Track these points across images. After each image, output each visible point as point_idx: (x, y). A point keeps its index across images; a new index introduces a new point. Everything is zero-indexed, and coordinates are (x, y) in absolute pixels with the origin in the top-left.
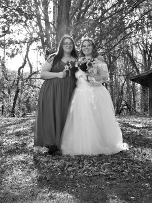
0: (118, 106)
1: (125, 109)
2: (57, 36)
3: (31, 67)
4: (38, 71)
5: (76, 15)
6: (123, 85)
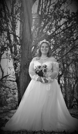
0: (70, 102)
2: (22, 46)
3: (3, 72)
4: (8, 76)
5: (37, 31)
6: (74, 86)
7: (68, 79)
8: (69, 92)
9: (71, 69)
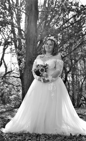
0: (78, 101)
1: (84, 103)
3: (6, 68)
4: (12, 71)
6: (82, 83)
7: (76, 76)
8: (77, 90)
9: (79, 65)
